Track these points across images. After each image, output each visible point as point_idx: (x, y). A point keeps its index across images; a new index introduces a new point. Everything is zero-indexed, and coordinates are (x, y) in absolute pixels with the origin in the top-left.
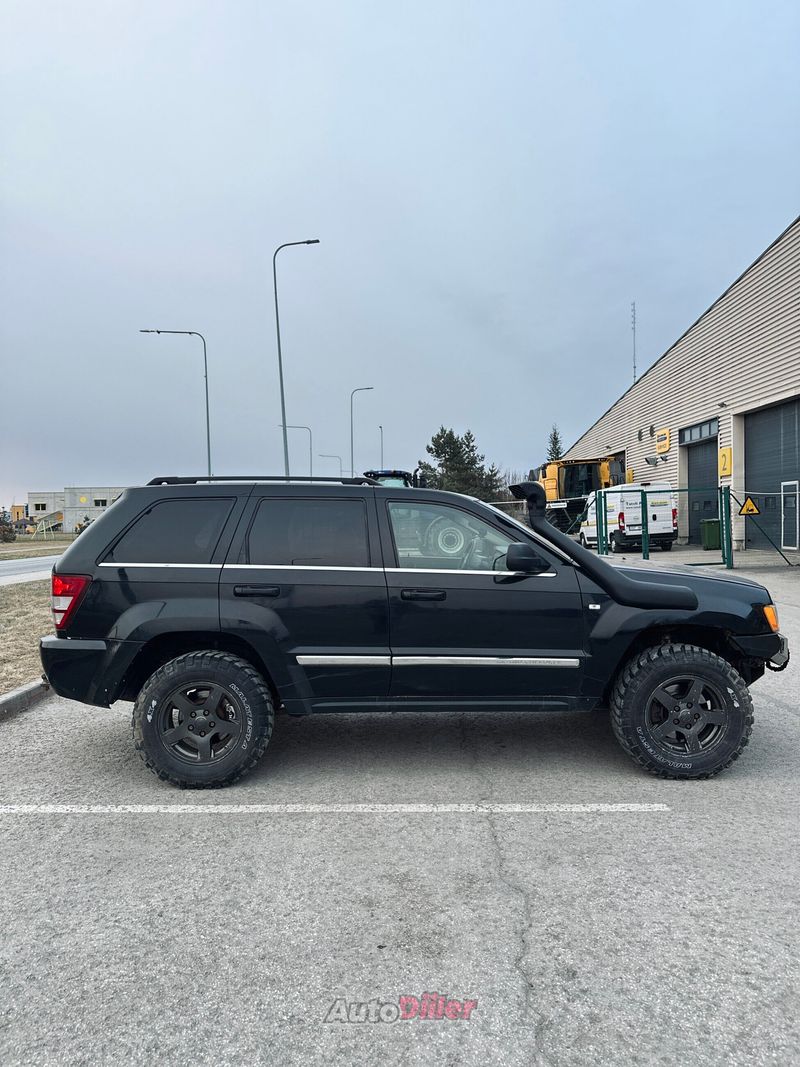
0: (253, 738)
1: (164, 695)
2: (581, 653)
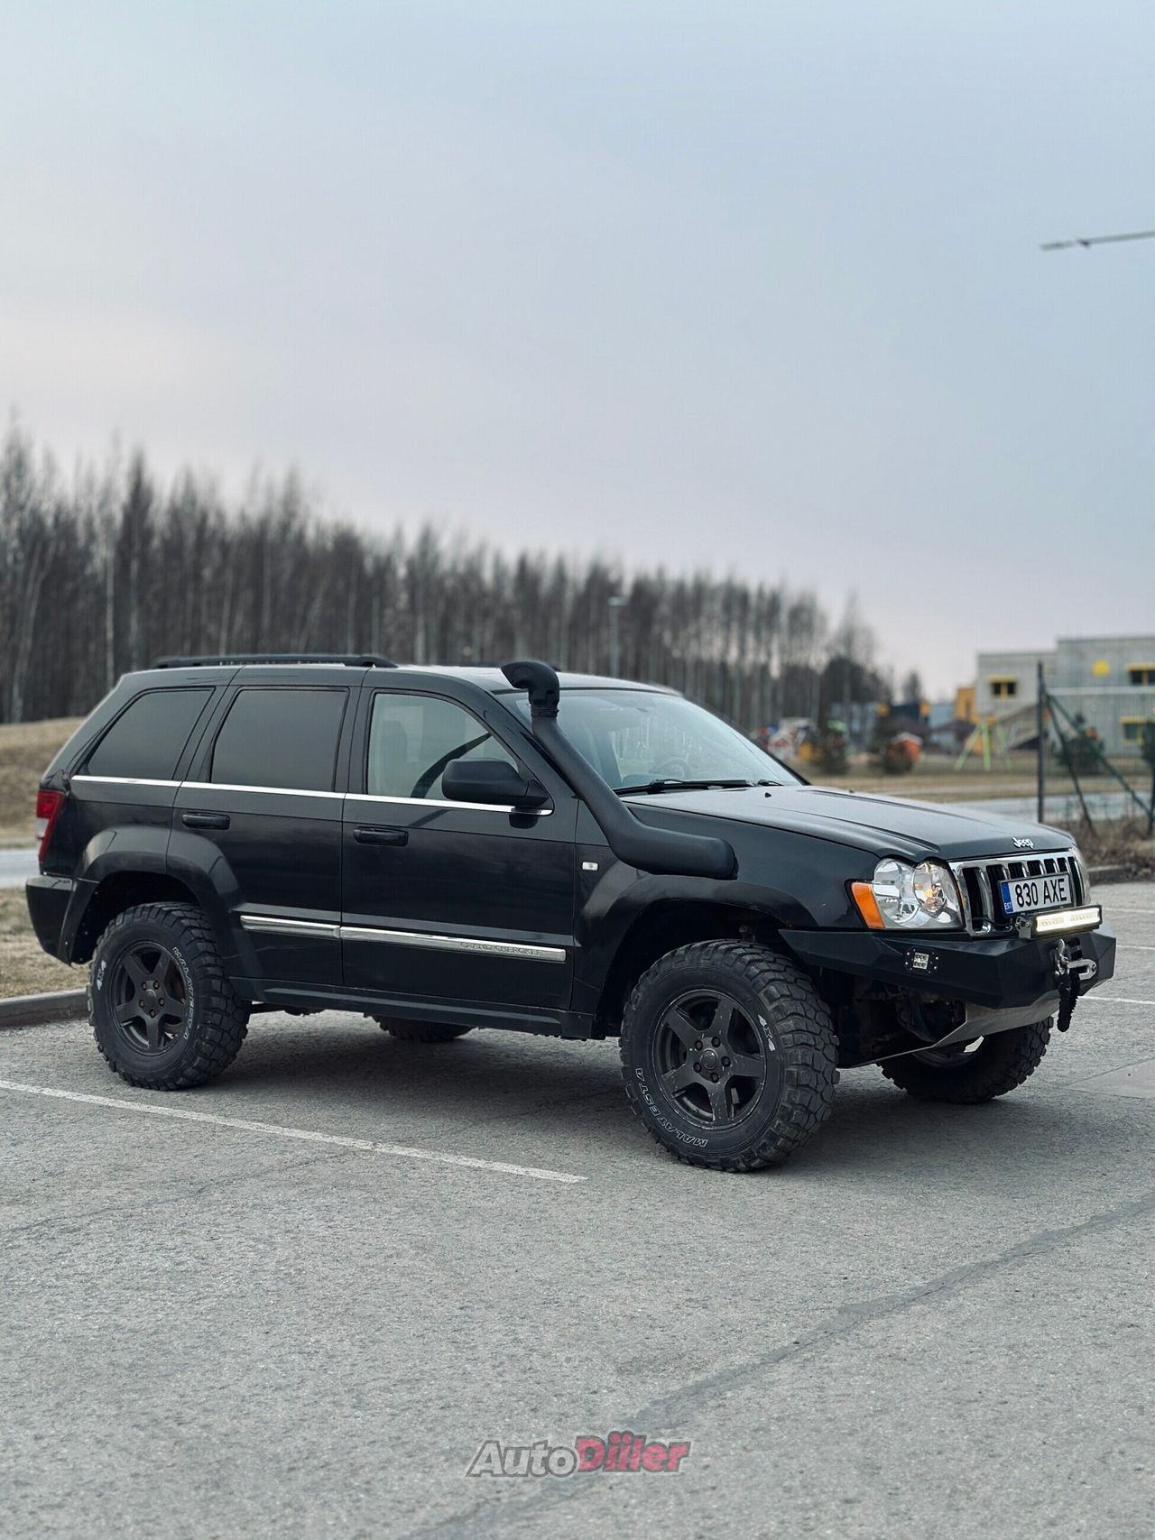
0: (195, 1024)
1: (115, 956)
2: (570, 940)
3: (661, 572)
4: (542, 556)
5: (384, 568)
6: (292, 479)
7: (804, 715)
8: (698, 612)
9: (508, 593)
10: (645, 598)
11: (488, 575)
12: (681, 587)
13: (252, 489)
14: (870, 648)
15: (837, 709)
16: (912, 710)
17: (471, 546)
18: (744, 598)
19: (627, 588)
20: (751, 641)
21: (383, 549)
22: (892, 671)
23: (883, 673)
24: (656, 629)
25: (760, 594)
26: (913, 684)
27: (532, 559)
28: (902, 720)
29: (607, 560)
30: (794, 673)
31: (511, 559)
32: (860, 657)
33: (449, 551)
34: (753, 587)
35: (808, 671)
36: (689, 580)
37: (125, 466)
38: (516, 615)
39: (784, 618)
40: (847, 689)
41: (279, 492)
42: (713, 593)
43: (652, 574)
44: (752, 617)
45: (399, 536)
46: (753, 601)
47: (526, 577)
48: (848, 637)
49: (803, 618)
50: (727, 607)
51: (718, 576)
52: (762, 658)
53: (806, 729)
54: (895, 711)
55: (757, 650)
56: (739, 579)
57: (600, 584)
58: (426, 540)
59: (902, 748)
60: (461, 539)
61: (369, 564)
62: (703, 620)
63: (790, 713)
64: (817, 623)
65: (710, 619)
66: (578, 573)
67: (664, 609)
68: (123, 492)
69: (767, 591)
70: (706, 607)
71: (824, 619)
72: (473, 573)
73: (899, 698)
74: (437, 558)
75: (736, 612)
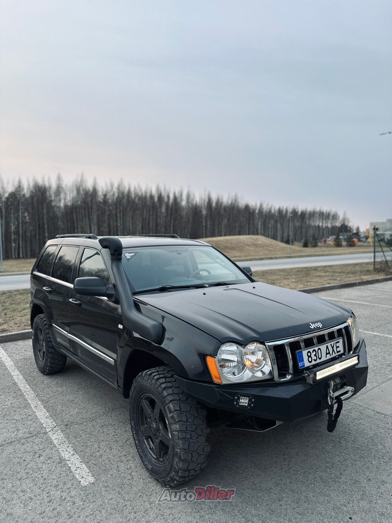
3: (306, 209)
4: (283, 207)
5: (254, 211)
6: (236, 196)
7: (335, 235)
8: (314, 216)
9: (277, 214)
10: (303, 214)
11: (273, 211)
12: (310, 212)
13: (229, 198)
14: (348, 222)
15: (341, 234)
16: (357, 234)
17: (270, 206)
18: (323, 213)
19: (300, 213)
20: (324, 222)
21: (253, 208)
22: (353, 226)
23: (352, 227)
24: (305, 220)
25: (326, 213)
26: (358, 229)
27: (281, 208)
28: (354, 236)
29: (296, 207)
30: (334, 228)
31: (277, 208)
32: (346, 224)
33: (265, 208)
34: (325, 211)
35: (336, 227)
36: (312, 210)
37: (207, 195)
38: (278, 218)
39: (331, 217)
40: (344, 230)
41: (234, 198)
42: (317, 213)
43: (305, 210)
44: (324, 217)
45: (256, 205)
46: (325, 214)
47: (280, 211)
48: (344, 220)
49: (335, 217)
50: (320, 215)
51: (318, 209)
52: (326, 225)
53: (334, 238)
54: (354, 234)
55: (325, 223)
56: (322, 210)
57: (294, 212)
58: (261, 206)
59: (353, 242)
60: (268, 205)
61: (251, 210)
62: (315, 218)
63: (332, 235)
64: (337, 218)
65: (316, 217)
66: (290, 210)
67: (307, 216)
68: (207, 200)
69: (328, 212)
70: (315, 216)
71: (339, 217)
72: (270, 211)
73: (355, 231)
74: (263, 209)
75: (321, 216)
